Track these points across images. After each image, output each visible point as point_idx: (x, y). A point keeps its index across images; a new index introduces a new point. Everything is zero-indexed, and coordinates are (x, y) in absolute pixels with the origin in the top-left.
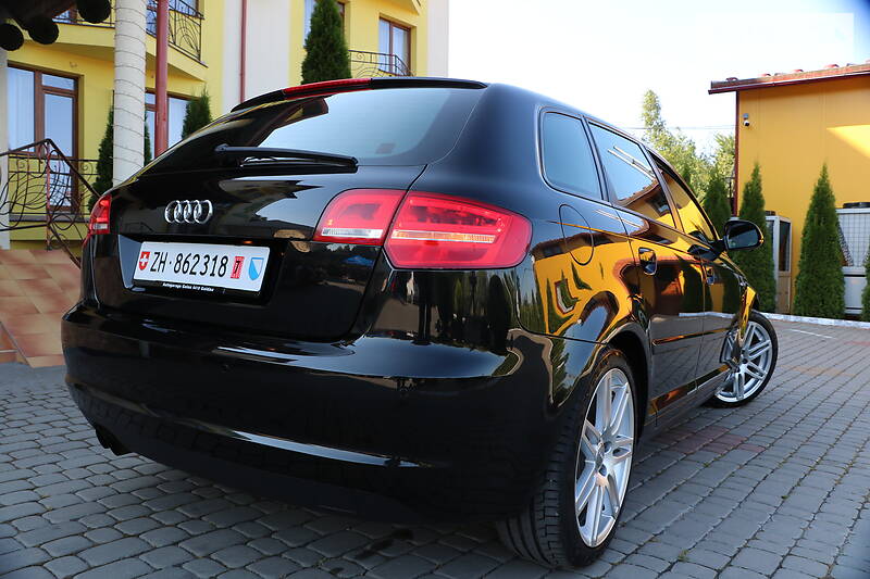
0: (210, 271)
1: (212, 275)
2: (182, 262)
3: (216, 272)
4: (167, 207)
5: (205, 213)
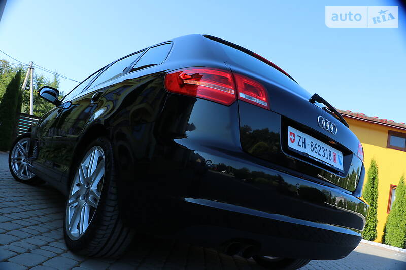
0: (326, 155)
1: (327, 158)
4: (318, 118)
5: (334, 129)
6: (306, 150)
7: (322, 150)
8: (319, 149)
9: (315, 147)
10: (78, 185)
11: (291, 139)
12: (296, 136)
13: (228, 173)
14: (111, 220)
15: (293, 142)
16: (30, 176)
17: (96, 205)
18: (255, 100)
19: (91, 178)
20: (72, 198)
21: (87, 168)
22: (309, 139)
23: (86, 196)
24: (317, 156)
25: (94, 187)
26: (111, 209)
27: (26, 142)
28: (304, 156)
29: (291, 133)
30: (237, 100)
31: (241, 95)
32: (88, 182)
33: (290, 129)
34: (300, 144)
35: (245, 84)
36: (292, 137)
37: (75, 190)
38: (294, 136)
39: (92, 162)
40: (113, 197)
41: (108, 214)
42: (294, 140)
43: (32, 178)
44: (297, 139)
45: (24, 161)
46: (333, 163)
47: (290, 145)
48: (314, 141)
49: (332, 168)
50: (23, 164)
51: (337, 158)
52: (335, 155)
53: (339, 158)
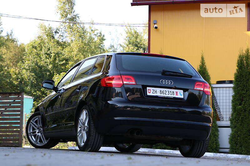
0: (170, 94)
1: (171, 95)
2: (162, 92)
3: (172, 94)
4: (160, 81)
5: (171, 83)
6: (158, 94)
7: (167, 92)
8: (165, 92)
9: (163, 92)
10: (80, 127)
11: (148, 92)
14: (93, 133)
15: (150, 93)
16: (45, 142)
17: (88, 130)
18: (131, 83)
19: (84, 122)
21: (82, 119)
22: (158, 90)
23: (84, 130)
24: (164, 95)
25: (86, 125)
26: (93, 129)
27: (37, 119)
28: (157, 97)
30: (123, 84)
31: (125, 82)
32: (84, 124)
33: (148, 88)
34: (154, 92)
35: (125, 78)
36: (149, 91)
37: (79, 129)
39: (84, 116)
41: (92, 131)
42: (150, 92)
43: (47, 143)
44: (152, 91)
45: (38, 133)
46: (175, 96)
47: (148, 94)
48: (162, 89)
49: (174, 98)
50: (38, 135)
51: (178, 93)
52: (177, 93)
53: (180, 93)
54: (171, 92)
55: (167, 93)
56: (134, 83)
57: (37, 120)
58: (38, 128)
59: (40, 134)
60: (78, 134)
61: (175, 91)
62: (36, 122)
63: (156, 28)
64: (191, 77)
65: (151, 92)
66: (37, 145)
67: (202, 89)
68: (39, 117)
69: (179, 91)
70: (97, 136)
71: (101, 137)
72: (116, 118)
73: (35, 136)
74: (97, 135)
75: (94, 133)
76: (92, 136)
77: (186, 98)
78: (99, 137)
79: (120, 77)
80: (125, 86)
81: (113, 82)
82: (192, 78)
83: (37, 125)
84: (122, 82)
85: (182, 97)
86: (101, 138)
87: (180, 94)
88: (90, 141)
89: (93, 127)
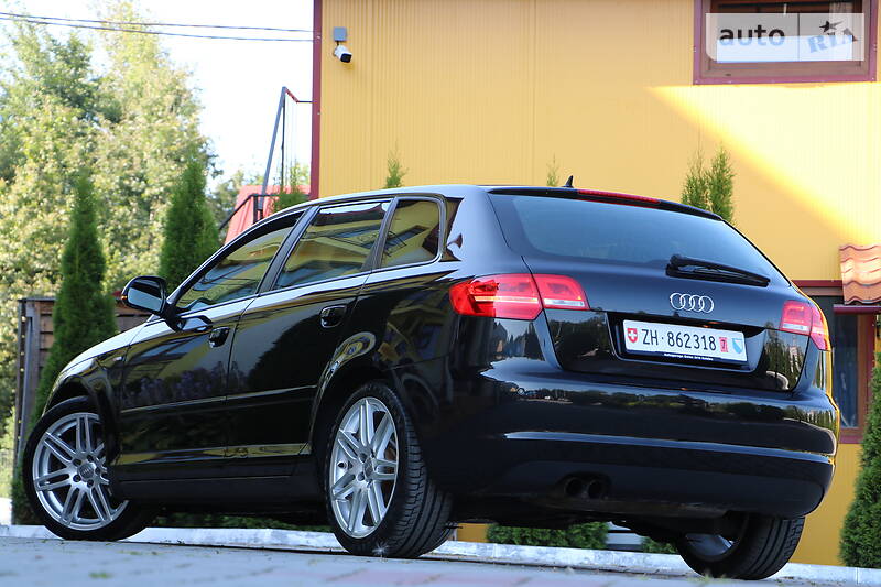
1: (705, 349)
2: (675, 338)
3: (708, 346)
4: (671, 297)
5: (708, 305)
6: (663, 347)
7: (693, 339)
8: (685, 339)
9: (677, 339)
10: (341, 465)
11: (630, 337)
12: (639, 331)
13: (556, 399)
14: (419, 487)
16: (107, 516)
17: (394, 476)
18: (568, 303)
19: (370, 446)
20: (337, 487)
21: (356, 436)
22: (662, 329)
23: (367, 474)
24: (683, 350)
25: (381, 456)
26: (416, 474)
27: (72, 425)
28: (659, 357)
29: (629, 330)
30: (543, 308)
31: (548, 302)
33: (627, 324)
34: (648, 340)
35: (549, 284)
36: (632, 335)
37: (338, 474)
38: (635, 332)
40: (416, 458)
41: (414, 481)
42: (636, 338)
44: (641, 335)
45: (77, 479)
46: (719, 354)
47: (630, 346)
48: (676, 329)
49: (717, 362)
50: (78, 490)
51: (729, 344)
52: (723, 341)
53: (734, 343)
54: (703, 337)
55: (692, 343)
56: (579, 304)
57: (75, 427)
58: (77, 462)
59: (83, 485)
60: (334, 492)
61: (718, 334)
62: (69, 437)
63: (346, 58)
64: (765, 281)
65: (641, 338)
66: (73, 526)
67: (805, 329)
68: (82, 419)
69: (729, 335)
70: (429, 500)
71: (443, 502)
72: (509, 436)
73: (62, 493)
74: (430, 495)
75: (422, 490)
76: (413, 500)
77: (754, 363)
78: (438, 505)
79: (528, 280)
80: (552, 316)
81: (498, 300)
82: (769, 288)
83: (74, 447)
84: (535, 301)
85: (742, 357)
86: (444, 508)
87: (733, 348)
88: (405, 518)
89: (417, 466)
